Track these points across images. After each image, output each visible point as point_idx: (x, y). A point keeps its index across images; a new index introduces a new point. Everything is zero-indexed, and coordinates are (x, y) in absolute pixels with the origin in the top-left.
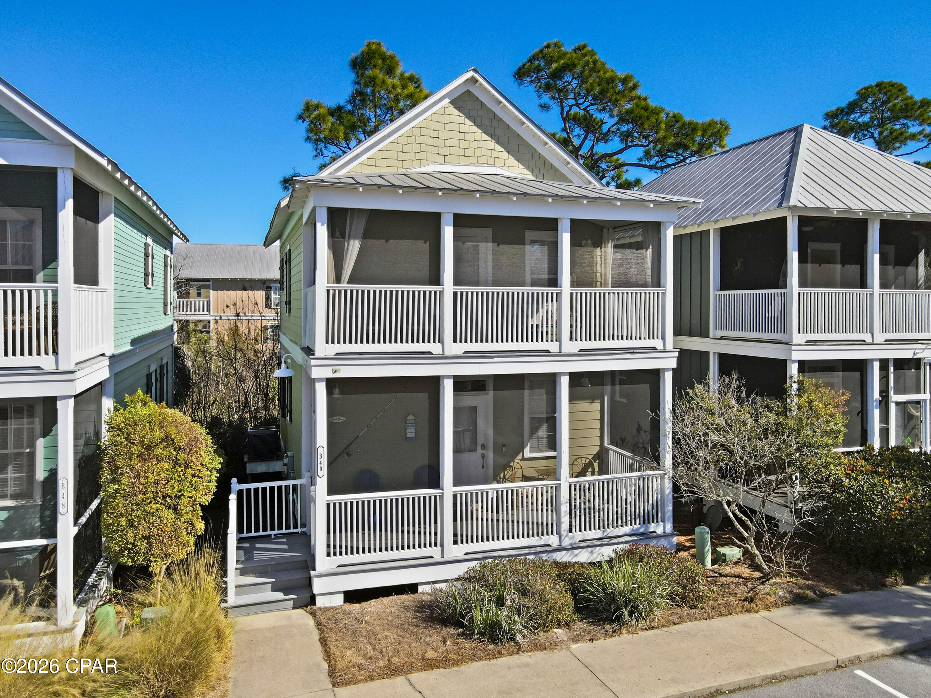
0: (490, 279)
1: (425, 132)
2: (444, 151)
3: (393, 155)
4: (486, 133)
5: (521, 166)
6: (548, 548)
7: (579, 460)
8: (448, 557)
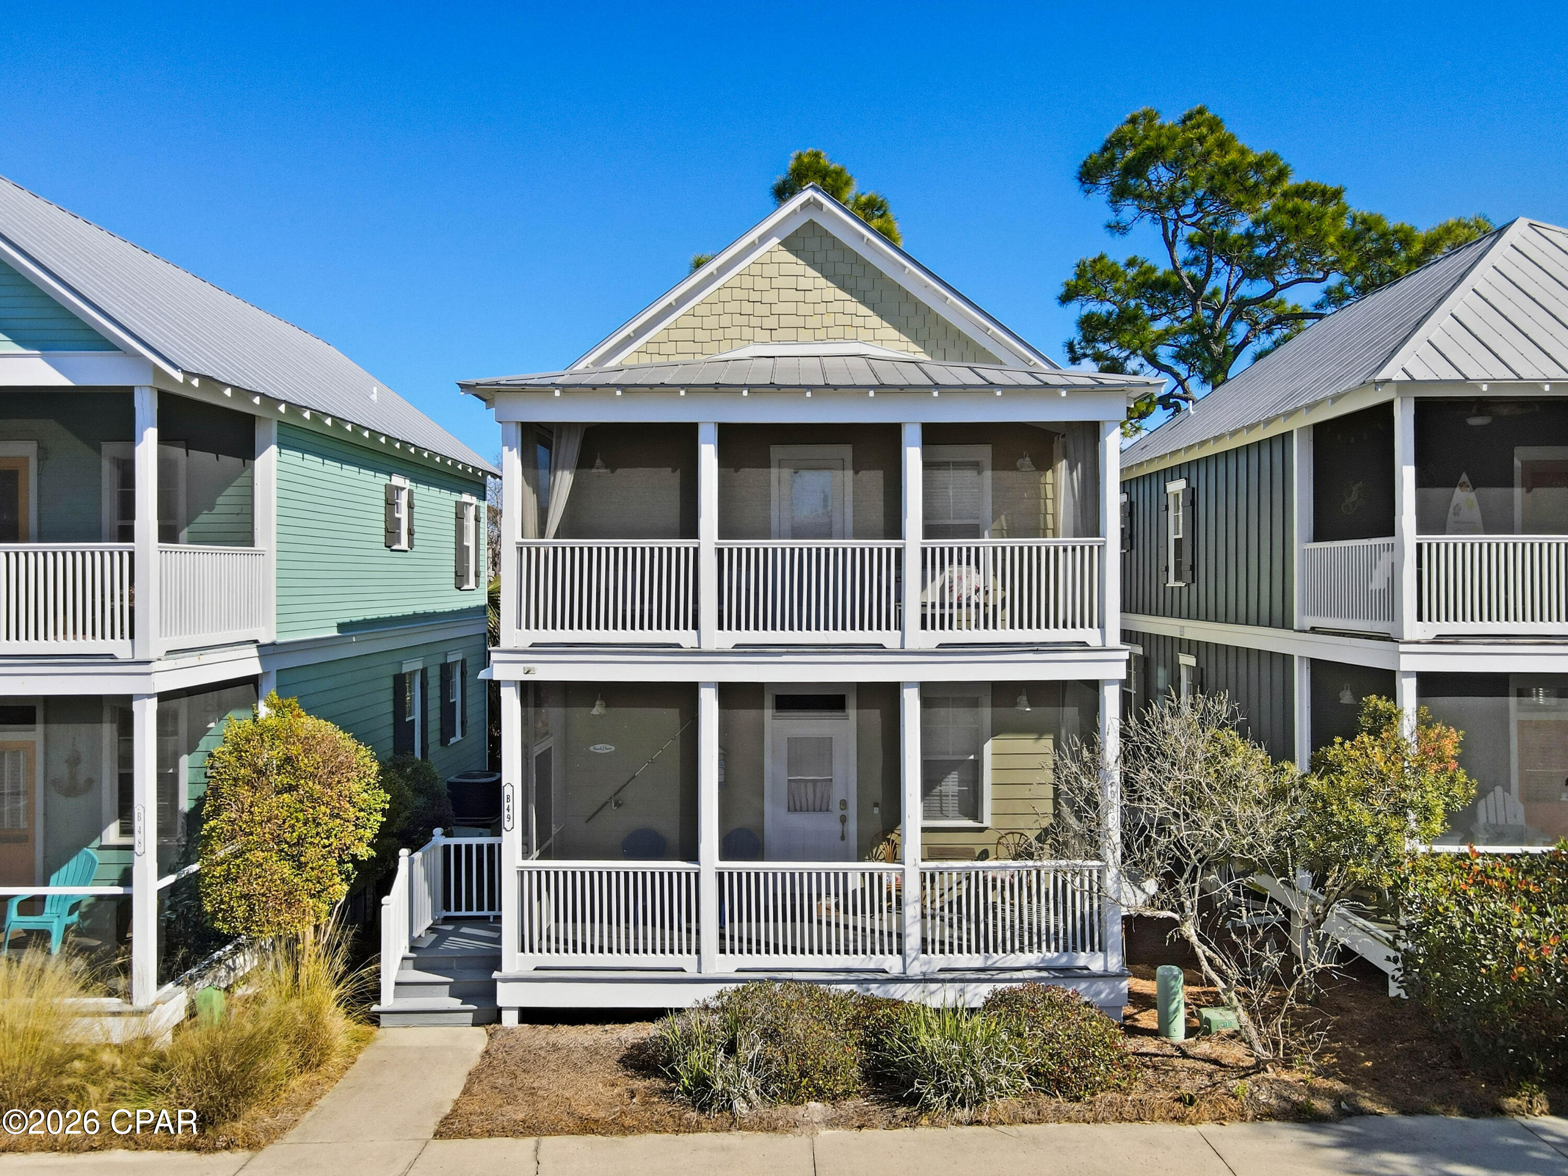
0: (849, 527)
1: (738, 294)
2: (771, 322)
3: (688, 334)
4: (842, 287)
5: (903, 338)
6: (880, 976)
7: (1010, 837)
8: (707, 973)
